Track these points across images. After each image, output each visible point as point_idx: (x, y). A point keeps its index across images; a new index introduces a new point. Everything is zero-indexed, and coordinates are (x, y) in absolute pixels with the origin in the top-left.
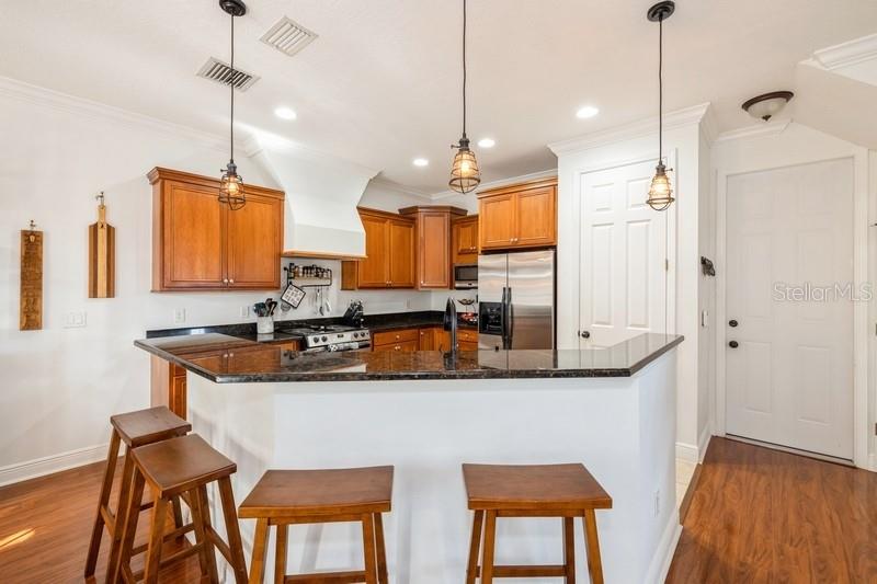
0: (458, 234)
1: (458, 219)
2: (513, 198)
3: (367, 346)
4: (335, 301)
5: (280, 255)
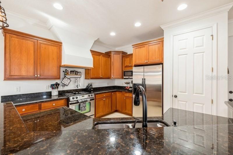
0: (125, 61)
1: (124, 55)
2: (146, 47)
3: (93, 99)
4: (83, 83)
5: (60, 66)
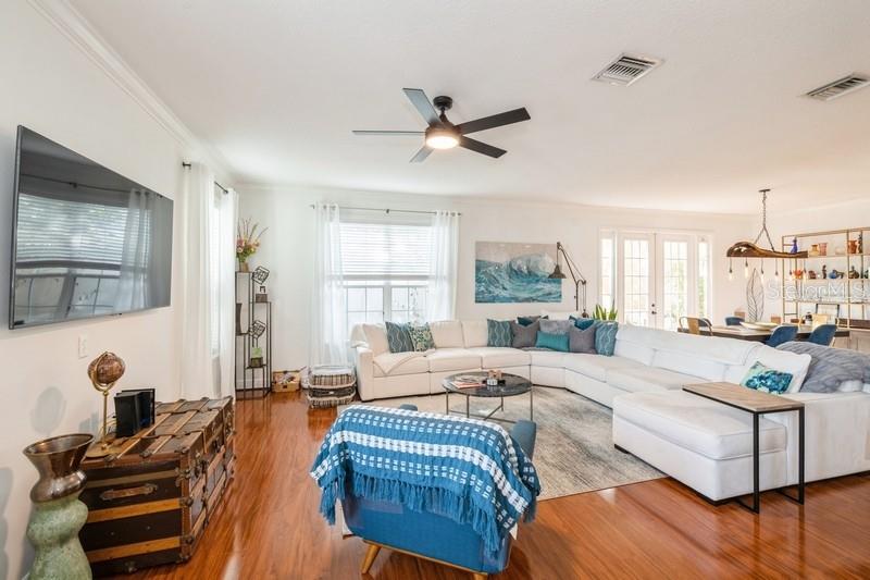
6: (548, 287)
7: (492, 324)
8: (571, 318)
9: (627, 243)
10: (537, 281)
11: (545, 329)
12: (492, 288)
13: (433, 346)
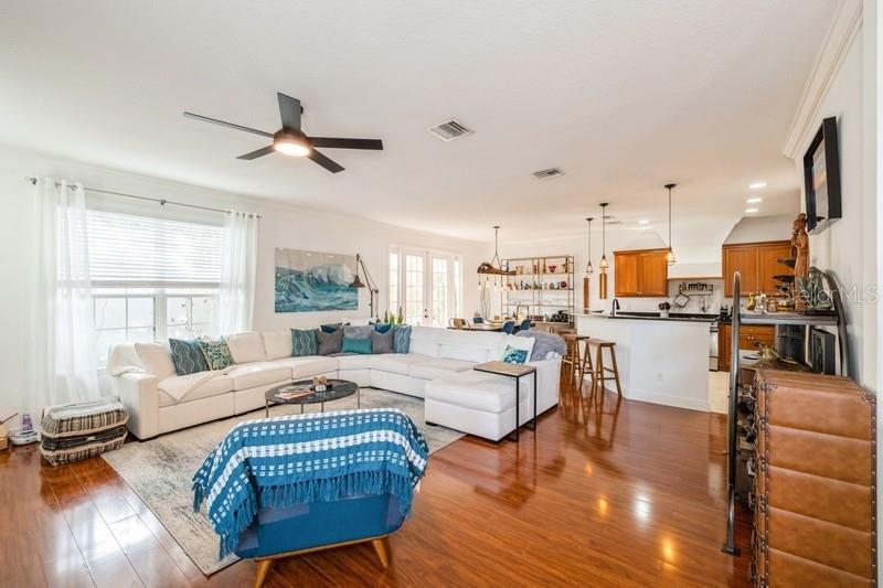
6: (347, 296)
7: (296, 333)
8: (370, 323)
9: (408, 258)
10: (337, 290)
11: (348, 335)
12: (292, 297)
13: (232, 362)
